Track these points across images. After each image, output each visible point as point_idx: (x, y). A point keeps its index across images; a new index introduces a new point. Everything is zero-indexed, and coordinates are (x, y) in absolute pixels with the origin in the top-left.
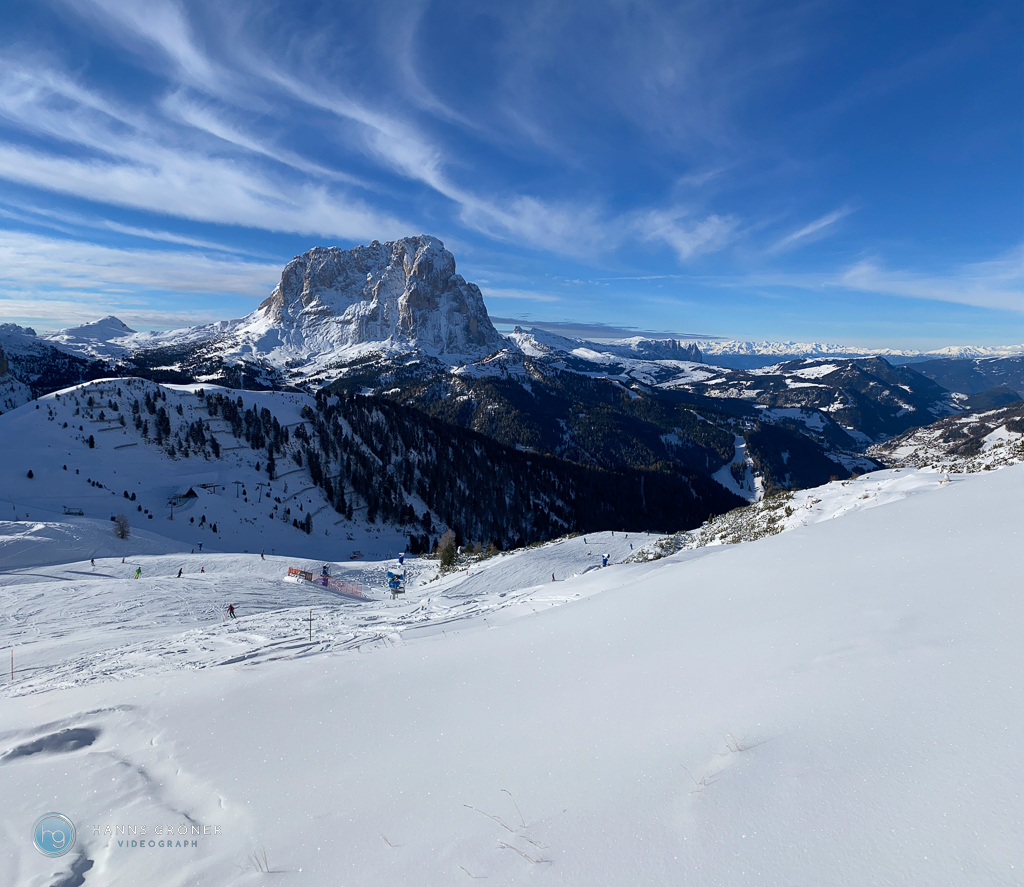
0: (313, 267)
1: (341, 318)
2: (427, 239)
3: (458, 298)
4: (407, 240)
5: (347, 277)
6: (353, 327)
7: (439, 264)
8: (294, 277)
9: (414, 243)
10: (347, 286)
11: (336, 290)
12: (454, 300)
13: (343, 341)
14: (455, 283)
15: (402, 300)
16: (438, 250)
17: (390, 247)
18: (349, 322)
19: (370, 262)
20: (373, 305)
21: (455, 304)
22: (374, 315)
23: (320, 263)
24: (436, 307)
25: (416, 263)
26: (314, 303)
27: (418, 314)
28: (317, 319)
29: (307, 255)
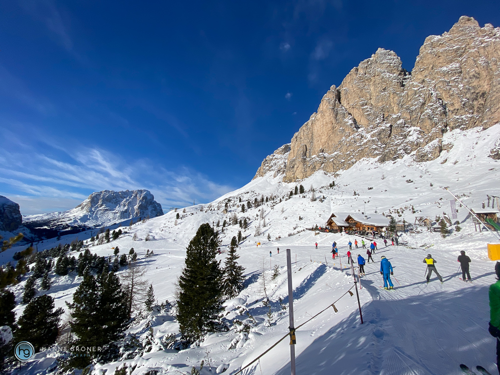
0: (104, 196)
1: (114, 212)
2: (145, 191)
3: (155, 207)
4: (138, 190)
5: (117, 199)
6: (118, 214)
7: (149, 198)
8: (95, 198)
9: (141, 191)
10: (117, 202)
11: (112, 203)
12: (153, 207)
13: (114, 219)
14: (154, 203)
15: (136, 207)
16: (148, 193)
17: (133, 192)
18: (117, 213)
19: (125, 196)
20: (126, 208)
21: (153, 209)
22: (126, 211)
23: (106, 195)
24: (147, 209)
25: (142, 197)
26: (103, 207)
27: (141, 211)
28: (104, 212)
29: (101, 192)
